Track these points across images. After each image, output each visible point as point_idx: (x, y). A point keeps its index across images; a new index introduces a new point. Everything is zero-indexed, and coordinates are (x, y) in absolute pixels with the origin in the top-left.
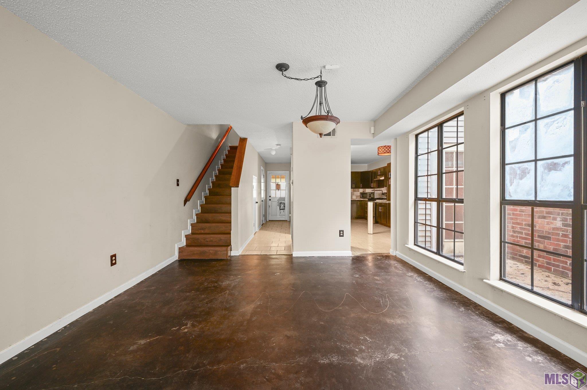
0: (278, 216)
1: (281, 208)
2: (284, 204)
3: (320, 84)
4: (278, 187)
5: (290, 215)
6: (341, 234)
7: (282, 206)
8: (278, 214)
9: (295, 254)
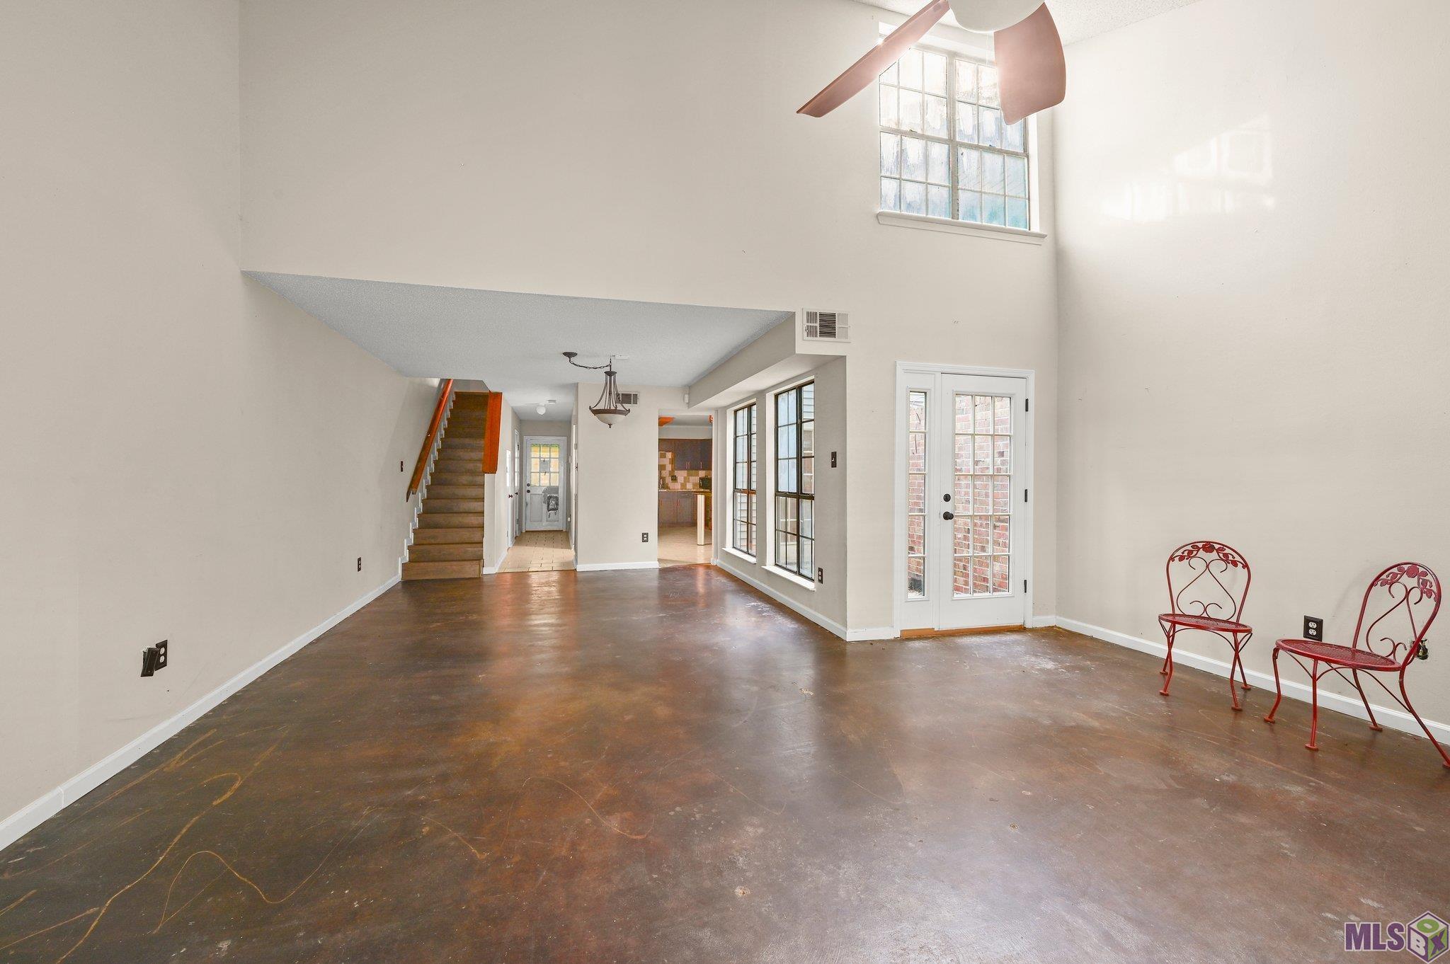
0: (545, 523)
1: (550, 507)
2: (557, 499)
3: (610, 374)
4: (545, 464)
5: (569, 519)
6: (645, 538)
7: (553, 502)
8: (544, 518)
9: (580, 568)
